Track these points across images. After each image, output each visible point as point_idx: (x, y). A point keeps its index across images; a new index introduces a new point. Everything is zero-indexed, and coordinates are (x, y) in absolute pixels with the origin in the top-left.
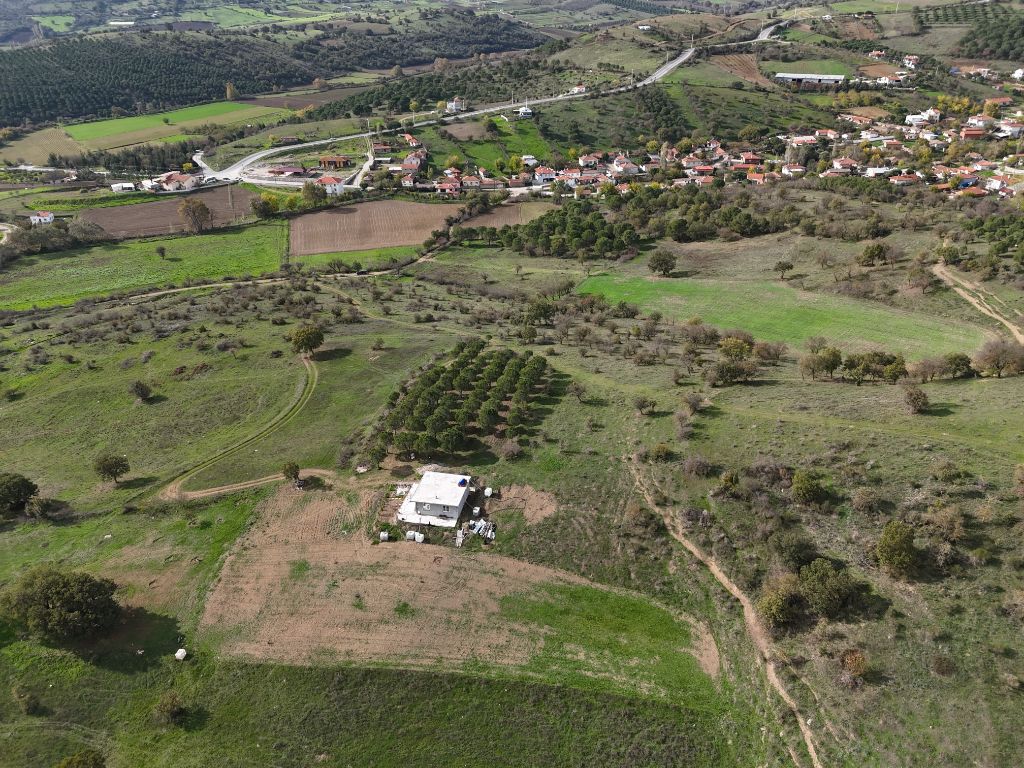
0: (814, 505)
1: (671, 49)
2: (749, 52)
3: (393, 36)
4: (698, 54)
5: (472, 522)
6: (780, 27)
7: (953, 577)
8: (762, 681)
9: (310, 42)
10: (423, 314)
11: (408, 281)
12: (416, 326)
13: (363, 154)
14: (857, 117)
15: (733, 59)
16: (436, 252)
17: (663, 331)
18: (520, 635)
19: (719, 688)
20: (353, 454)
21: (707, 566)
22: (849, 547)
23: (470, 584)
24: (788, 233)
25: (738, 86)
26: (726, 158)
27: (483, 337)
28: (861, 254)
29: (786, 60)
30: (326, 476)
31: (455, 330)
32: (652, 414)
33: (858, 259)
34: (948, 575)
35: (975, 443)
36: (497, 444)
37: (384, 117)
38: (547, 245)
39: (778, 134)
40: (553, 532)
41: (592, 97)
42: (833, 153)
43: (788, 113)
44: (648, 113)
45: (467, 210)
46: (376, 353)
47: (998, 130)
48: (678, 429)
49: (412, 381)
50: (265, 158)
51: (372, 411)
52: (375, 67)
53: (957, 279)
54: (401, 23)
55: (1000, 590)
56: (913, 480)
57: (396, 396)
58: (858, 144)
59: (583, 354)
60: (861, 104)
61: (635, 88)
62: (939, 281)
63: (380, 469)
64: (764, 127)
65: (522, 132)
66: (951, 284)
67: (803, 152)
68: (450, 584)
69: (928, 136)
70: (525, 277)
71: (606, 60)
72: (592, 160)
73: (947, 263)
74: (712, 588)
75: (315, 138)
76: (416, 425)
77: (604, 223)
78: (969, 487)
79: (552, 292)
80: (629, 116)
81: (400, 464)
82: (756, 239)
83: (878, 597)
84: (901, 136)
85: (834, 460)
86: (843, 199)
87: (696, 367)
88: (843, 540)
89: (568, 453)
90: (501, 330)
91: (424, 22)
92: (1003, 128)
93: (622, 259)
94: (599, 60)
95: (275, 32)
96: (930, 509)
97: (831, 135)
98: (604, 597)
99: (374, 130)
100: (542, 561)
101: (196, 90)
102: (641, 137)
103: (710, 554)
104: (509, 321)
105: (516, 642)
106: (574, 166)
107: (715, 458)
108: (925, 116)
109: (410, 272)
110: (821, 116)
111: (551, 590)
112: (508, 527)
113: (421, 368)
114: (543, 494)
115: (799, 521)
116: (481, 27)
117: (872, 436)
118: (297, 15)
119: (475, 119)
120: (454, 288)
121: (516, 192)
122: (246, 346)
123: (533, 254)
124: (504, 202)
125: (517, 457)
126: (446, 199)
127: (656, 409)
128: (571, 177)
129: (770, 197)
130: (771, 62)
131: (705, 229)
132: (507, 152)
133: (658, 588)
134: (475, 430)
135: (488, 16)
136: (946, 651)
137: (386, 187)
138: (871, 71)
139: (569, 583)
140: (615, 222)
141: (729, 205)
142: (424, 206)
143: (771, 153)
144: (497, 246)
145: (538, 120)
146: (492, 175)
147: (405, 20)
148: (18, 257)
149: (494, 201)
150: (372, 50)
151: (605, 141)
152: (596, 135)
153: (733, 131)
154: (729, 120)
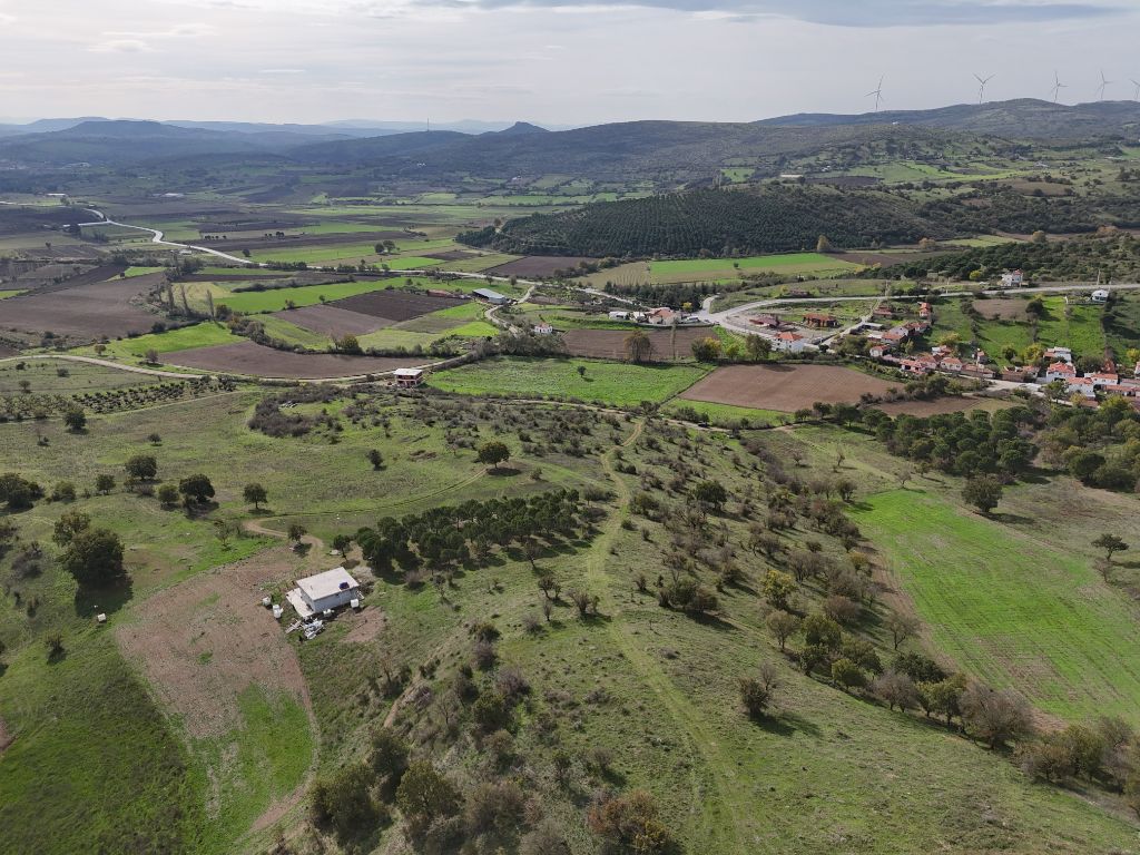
3: (1065, 199)
9: (950, 200)
13: (859, 317)
16: (803, 425)
18: (226, 718)
19: (239, 840)
23: (254, 663)
40: (344, 655)
45: (901, 391)
46: (529, 480)
50: (762, 308)
52: (1018, 230)
54: (1087, 184)
63: (344, 557)
65: (1076, 319)
68: (246, 656)
75: (827, 294)
81: (359, 558)
95: (918, 189)
98: (301, 725)
99: (896, 294)
100: (308, 673)
101: (789, 240)
111: (285, 697)
112: (329, 636)
114: (381, 624)
118: (976, 172)
119: (1026, 297)
124: (964, 394)
125: (413, 587)
137: (856, 352)
139: (299, 700)
144: (874, 434)
145: (1108, 308)
146: (993, 362)
147: (1095, 181)
148: (497, 354)
149: (954, 390)
150: (1023, 212)
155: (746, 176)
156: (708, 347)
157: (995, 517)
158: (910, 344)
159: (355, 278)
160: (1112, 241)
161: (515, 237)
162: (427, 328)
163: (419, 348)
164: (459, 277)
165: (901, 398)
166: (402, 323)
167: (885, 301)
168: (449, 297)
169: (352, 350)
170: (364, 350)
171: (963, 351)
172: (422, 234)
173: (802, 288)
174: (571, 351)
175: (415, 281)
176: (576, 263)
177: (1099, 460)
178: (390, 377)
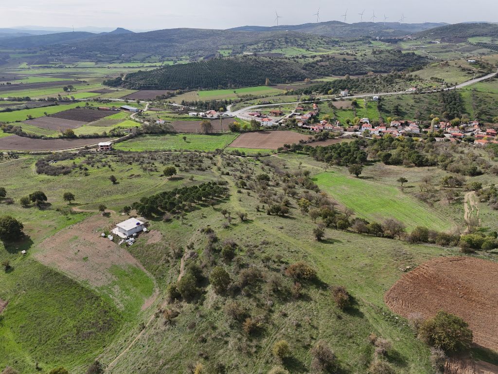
1: (481, 72)
3: (354, 62)
9: (313, 63)
12: (219, 175)
13: (291, 111)
16: (281, 153)
18: (107, 278)
19: (139, 314)
21: (180, 273)
28: (442, 180)
30: (113, 213)
33: (440, 182)
36: (168, 215)
40: (150, 248)
41: (416, 93)
44: (443, 104)
46: (189, 181)
50: (252, 109)
52: (339, 75)
53: (471, 199)
54: (361, 56)
61: (443, 90)
62: (462, 199)
63: (128, 215)
65: (369, 107)
66: (466, 201)
68: (105, 255)
72: (397, 124)
75: (277, 102)
81: (135, 215)
82: (421, 168)
83: (204, 297)
89: (183, 224)
91: (373, 55)
94: (434, 76)
95: (301, 58)
98: (143, 274)
100: (137, 257)
101: (254, 81)
102: (432, 115)
103: (185, 269)
105: (104, 279)
109: (261, 159)
111: (130, 267)
112: (138, 244)
114: (160, 235)
116: (402, 58)
118: (320, 51)
119: (350, 100)
121: (347, 134)
122: (157, 171)
123: (317, 160)
124: (336, 137)
125: (168, 221)
126: (312, 133)
135: (408, 53)
137: (292, 125)
139: (137, 266)
144: (308, 154)
145: (379, 102)
146: (343, 125)
147: (364, 54)
148: (142, 134)
149: (332, 136)
150: (340, 67)
151: (411, 116)
152: (408, 112)
153: (492, 117)
154: (491, 111)
155: (229, 53)
156: (235, 126)
157: (361, 178)
158: (312, 120)
159: (58, 103)
160: (375, 77)
161: (132, 82)
162: (105, 124)
163: (105, 133)
164: (111, 101)
165: (314, 141)
166: (91, 123)
167: (299, 104)
168: (110, 110)
169: (71, 136)
170: (78, 136)
171: (332, 121)
172: (84, 82)
173: (266, 100)
174: (177, 130)
175: (90, 103)
176: (165, 92)
177: (390, 155)
178: (97, 147)
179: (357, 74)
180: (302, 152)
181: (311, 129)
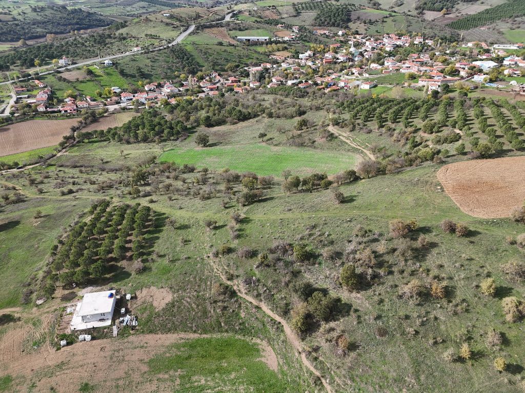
0: (306, 262)
1: (183, 26)
2: (222, 27)
4: (197, 28)
5: (121, 319)
6: (234, 14)
7: (376, 285)
8: (301, 365)
10: (65, 190)
11: (53, 168)
12: (62, 198)
13: (8, 94)
14: (279, 56)
15: (215, 30)
16: (67, 149)
17: (210, 178)
18: (164, 380)
19: (280, 376)
20: (32, 293)
21: (260, 308)
22: (327, 280)
23: (126, 358)
24: (260, 117)
25: (221, 44)
26: (222, 81)
27: (108, 198)
28: (296, 124)
29: (240, 30)
30: (14, 312)
31: (89, 197)
32: (216, 228)
33: (295, 127)
34: (373, 284)
35: (368, 213)
36: (128, 265)
37: (19, 71)
38: (136, 136)
39: (244, 67)
40: (173, 311)
41: (146, 53)
42: (271, 75)
43: (247, 56)
44: (177, 60)
45: (83, 121)
46: (37, 220)
47: (338, 59)
48: (232, 234)
49: (65, 235)
51: (41, 260)
52: (6, 41)
53: (340, 132)
54: (20, 14)
55: (396, 286)
56: (346, 238)
57: (56, 247)
58: (281, 70)
59: (170, 199)
60: (279, 50)
61: (168, 46)
62: (332, 134)
63: (53, 298)
64: (237, 64)
65: (108, 74)
66: (337, 135)
67: (258, 75)
68: (114, 362)
69: (310, 63)
70: (126, 156)
71: (149, 33)
72: (152, 87)
73: (334, 125)
74: (265, 319)
76: (73, 265)
77: (166, 121)
78: (371, 237)
79: (144, 163)
80: (168, 62)
81: (66, 292)
82: (246, 122)
83: (345, 304)
84: (299, 65)
85: (310, 235)
86: (282, 98)
87: (232, 196)
88: (323, 277)
89: (173, 261)
90: (119, 192)
92: (340, 58)
93: (180, 139)
94: (145, 33)
96: (358, 252)
97: (269, 66)
98: (209, 341)
99: (13, 79)
100: (169, 330)
102: (176, 73)
103: (261, 301)
104: (122, 185)
105: (162, 386)
106: (142, 91)
107: (253, 247)
108: (307, 54)
109: (52, 163)
110: (262, 57)
111: (177, 346)
112: (145, 315)
113: (70, 226)
114: (163, 289)
115: (301, 272)
116: (72, 15)
117: (324, 219)
119: (79, 69)
120: (83, 169)
123: (128, 143)
124: (105, 115)
125: (143, 270)
126: (69, 116)
127: (217, 225)
128: (141, 97)
129: (248, 100)
130: (234, 31)
131: (220, 119)
132: (102, 86)
133: (237, 328)
134: (112, 259)
135: (76, 9)
136: (381, 323)
137: (28, 113)
138: (280, 34)
139: (187, 339)
140: (172, 120)
141: (229, 106)
142: (55, 121)
143: (242, 76)
144: (106, 140)
145: (116, 67)
146: (96, 100)
147: (22, 12)
149: (99, 115)
151: (157, 76)
152: (152, 73)
153: (223, 67)
154: (219, 61)
165: (86, 124)
167: (13, 84)
179: (31, 38)
180: (93, 140)
181: (63, 112)
